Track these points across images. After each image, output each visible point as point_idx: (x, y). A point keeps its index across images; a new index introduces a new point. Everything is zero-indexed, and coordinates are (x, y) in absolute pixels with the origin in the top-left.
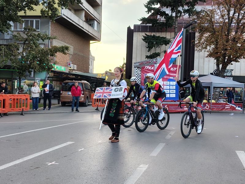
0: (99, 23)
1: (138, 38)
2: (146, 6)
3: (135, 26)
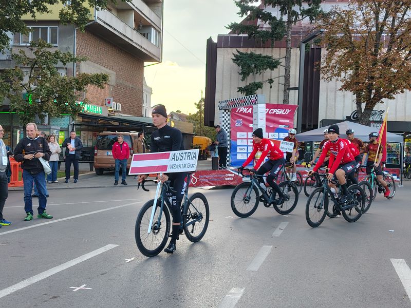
0: (159, 32)
1: (225, 57)
2: (239, 4)
3: (220, 37)
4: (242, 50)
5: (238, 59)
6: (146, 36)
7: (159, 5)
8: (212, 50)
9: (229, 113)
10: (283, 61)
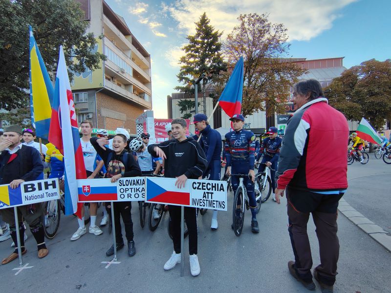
0: (150, 96)
1: (175, 103)
2: (179, 77)
3: (173, 94)
4: (183, 100)
5: (180, 104)
6: (143, 98)
7: (150, 83)
8: (170, 100)
9: (142, 126)
10: (202, 104)
